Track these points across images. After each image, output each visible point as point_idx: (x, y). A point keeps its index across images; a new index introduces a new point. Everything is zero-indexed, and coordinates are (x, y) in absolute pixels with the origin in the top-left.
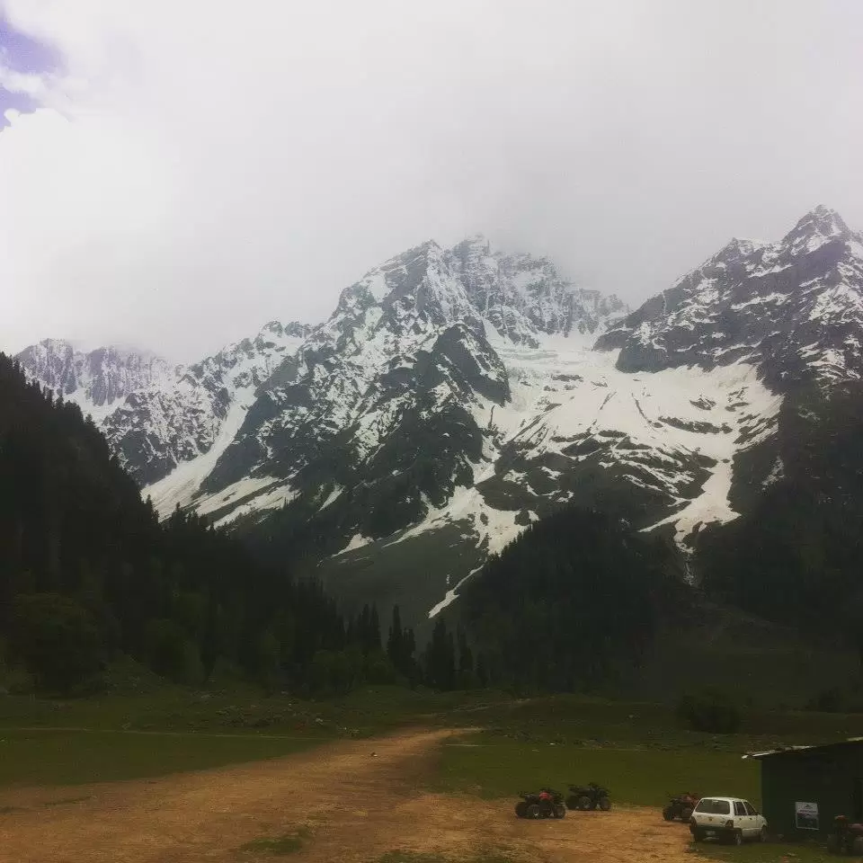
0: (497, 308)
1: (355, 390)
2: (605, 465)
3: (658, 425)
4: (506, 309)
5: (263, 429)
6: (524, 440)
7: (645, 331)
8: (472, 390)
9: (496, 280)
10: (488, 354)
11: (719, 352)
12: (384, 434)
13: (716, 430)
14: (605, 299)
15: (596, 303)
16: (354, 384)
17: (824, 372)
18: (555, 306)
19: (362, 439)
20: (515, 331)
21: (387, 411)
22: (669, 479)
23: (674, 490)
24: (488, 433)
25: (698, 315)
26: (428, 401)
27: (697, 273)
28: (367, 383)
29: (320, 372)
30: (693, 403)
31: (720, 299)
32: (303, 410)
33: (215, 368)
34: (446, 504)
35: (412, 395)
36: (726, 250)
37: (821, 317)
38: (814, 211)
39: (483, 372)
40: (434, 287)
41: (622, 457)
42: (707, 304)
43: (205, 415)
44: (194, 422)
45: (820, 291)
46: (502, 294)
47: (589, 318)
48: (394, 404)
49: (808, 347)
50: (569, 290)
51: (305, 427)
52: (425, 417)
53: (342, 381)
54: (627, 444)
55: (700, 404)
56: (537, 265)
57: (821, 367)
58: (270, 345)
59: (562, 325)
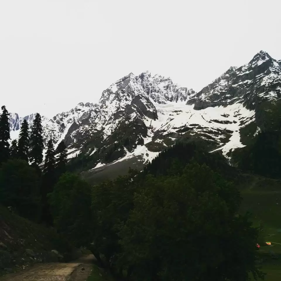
0: (153, 93)
1: (105, 119)
2: (192, 134)
3: (210, 122)
4: (156, 94)
5: (73, 133)
6: (162, 129)
7: (203, 97)
8: (144, 116)
9: (153, 84)
10: (150, 104)
11: (229, 101)
12: (113, 131)
13: (231, 123)
14: (189, 91)
15: (186, 92)
16: (105, 117)
17: (270, 99)
18: (173, 93)
19: (105, 133)
20: (159, 100)
21: (115, 123)
22: (216, 137)
23: (219, 141)
24: (149, 128)
25: (221, 89)
26: (128, 118)
27: (219, 78)
28: (109, 117)
29: (93, 114)
30: (222, 115)
31: (227, 84)
32: (87, 126)
33: (61, 117)
34: (133, 151)
35: (123, 118)
36: (229, 70)
37: (265, 84)
38: (259, 53)
39: (148, 109)
40: (132, 87)
41: (198, 131)
42: (224, 86)
43: (56, 132)
44: (52, 134)
45: (264, 77)
46: (155, 89)
47: (184, 96)
48: (117, 121)
49: (262, 94)
50: (177, 88)
51: (87, 131)
52: (127, 123)
53: (100, 116)
54: (200, 127)
55: (224, 116)
56: (166, 80)
57: (269, 97)
58: (79, 110)
59: (175, 99)
